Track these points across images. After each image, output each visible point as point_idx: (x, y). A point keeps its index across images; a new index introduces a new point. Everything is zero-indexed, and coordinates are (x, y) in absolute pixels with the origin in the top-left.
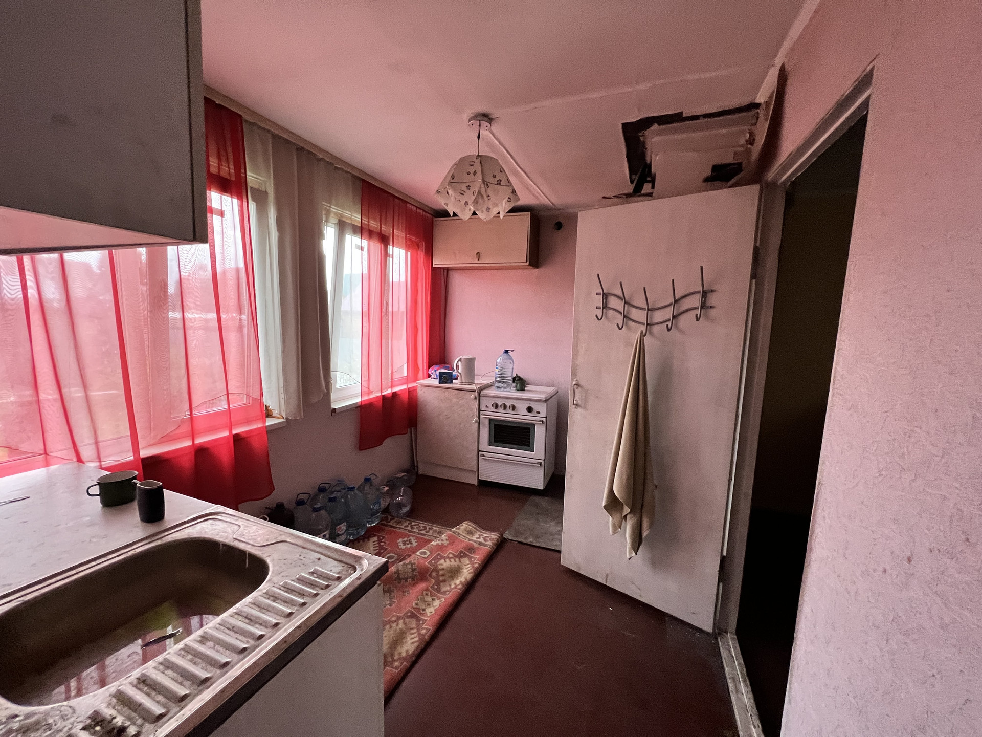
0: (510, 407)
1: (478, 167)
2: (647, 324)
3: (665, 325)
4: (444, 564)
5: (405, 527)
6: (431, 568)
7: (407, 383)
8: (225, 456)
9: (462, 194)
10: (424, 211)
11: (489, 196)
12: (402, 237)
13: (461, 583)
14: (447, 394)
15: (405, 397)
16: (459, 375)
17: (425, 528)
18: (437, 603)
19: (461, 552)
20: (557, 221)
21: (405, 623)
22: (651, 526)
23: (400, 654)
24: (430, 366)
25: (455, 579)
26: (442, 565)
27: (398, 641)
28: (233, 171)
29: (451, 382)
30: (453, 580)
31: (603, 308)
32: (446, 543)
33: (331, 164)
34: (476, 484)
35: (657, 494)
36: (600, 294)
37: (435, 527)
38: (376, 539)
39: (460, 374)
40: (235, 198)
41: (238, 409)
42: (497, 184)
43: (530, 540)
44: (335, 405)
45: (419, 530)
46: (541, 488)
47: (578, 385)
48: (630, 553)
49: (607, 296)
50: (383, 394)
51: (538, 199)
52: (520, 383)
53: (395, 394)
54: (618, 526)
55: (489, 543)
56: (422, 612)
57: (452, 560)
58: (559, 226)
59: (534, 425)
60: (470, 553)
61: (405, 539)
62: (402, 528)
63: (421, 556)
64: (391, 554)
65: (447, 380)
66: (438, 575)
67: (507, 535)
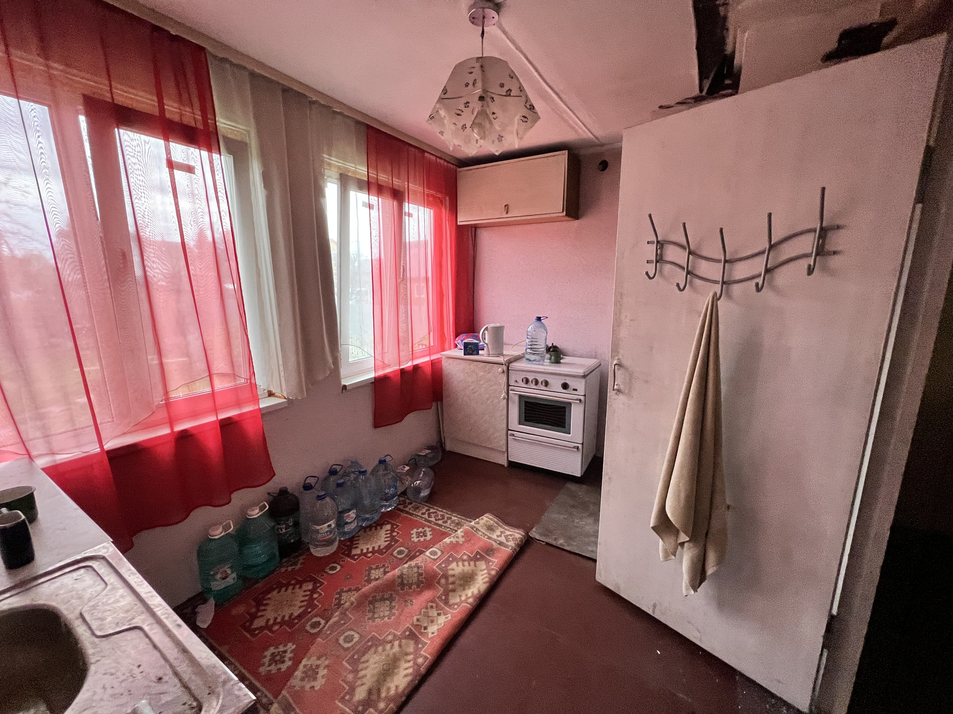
0: (542, 382)
1: (477, 71)
2: (724, 283)
3: (753, 283)
4: (457, 568)
5: (422, 514)
6: (440, 574)
7: (430, 355)
8: (212, 443)
9: (459, 115)
10: (445, 160)
11: (494, 113)
12: (420, 192)
13: (473, 596)
14: (473, 366)
15: (428, 370)
16: (485, 345)
17: (443, 516)
18: (442, 620)
19: (478, 553)
20: (603, 159)
21: (400, 646)
22: (720, 561)
23: (389, 689)
24: (457, 335)
25: (467, 587)
26: (453, 570)
27: (387, 672)
28: (200, 118)
29: (478, 354)
30: (464, 589)
31: (657, 262)
32: (461, 540)
33: (329, 107)
34: (506, 466)
35: (729, 517)
36: (652, 242)
37: (454, 516)
38: (388, 527)
39: (487, 344)
40: (205, 150)
41: (224, 392)
42: (505, 96)
43: (561, 542)
44: (345, 382)
45: (436, 520)
46: (578, 474)
47: (619, 365)
48: (687, 589)
49: (662, 245)
50: (401, 367)
51: (576, 131)
52: (556, 353)
53: (416, 368)
54: (671, 553)
55: (512, 544)
56: (423, 631)
57: (466, 563)
58: (604, 165)
59: (570, 404)
60: (488, 555)
61: (421, 530)
62: (418, 516)
63: (430, 558)
64: (402, 548)
65: (473, 351)
66: (447, 584)
67: (534, 534)
